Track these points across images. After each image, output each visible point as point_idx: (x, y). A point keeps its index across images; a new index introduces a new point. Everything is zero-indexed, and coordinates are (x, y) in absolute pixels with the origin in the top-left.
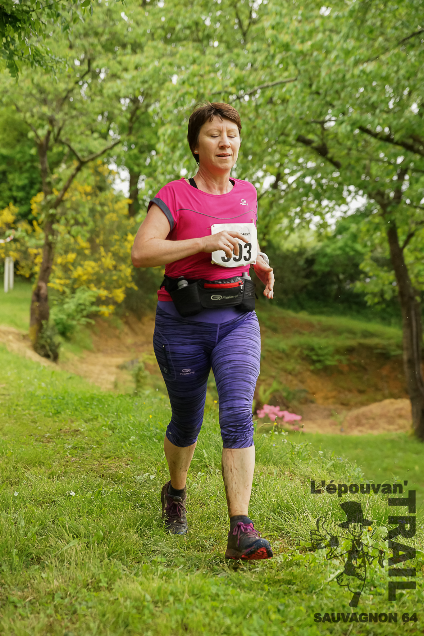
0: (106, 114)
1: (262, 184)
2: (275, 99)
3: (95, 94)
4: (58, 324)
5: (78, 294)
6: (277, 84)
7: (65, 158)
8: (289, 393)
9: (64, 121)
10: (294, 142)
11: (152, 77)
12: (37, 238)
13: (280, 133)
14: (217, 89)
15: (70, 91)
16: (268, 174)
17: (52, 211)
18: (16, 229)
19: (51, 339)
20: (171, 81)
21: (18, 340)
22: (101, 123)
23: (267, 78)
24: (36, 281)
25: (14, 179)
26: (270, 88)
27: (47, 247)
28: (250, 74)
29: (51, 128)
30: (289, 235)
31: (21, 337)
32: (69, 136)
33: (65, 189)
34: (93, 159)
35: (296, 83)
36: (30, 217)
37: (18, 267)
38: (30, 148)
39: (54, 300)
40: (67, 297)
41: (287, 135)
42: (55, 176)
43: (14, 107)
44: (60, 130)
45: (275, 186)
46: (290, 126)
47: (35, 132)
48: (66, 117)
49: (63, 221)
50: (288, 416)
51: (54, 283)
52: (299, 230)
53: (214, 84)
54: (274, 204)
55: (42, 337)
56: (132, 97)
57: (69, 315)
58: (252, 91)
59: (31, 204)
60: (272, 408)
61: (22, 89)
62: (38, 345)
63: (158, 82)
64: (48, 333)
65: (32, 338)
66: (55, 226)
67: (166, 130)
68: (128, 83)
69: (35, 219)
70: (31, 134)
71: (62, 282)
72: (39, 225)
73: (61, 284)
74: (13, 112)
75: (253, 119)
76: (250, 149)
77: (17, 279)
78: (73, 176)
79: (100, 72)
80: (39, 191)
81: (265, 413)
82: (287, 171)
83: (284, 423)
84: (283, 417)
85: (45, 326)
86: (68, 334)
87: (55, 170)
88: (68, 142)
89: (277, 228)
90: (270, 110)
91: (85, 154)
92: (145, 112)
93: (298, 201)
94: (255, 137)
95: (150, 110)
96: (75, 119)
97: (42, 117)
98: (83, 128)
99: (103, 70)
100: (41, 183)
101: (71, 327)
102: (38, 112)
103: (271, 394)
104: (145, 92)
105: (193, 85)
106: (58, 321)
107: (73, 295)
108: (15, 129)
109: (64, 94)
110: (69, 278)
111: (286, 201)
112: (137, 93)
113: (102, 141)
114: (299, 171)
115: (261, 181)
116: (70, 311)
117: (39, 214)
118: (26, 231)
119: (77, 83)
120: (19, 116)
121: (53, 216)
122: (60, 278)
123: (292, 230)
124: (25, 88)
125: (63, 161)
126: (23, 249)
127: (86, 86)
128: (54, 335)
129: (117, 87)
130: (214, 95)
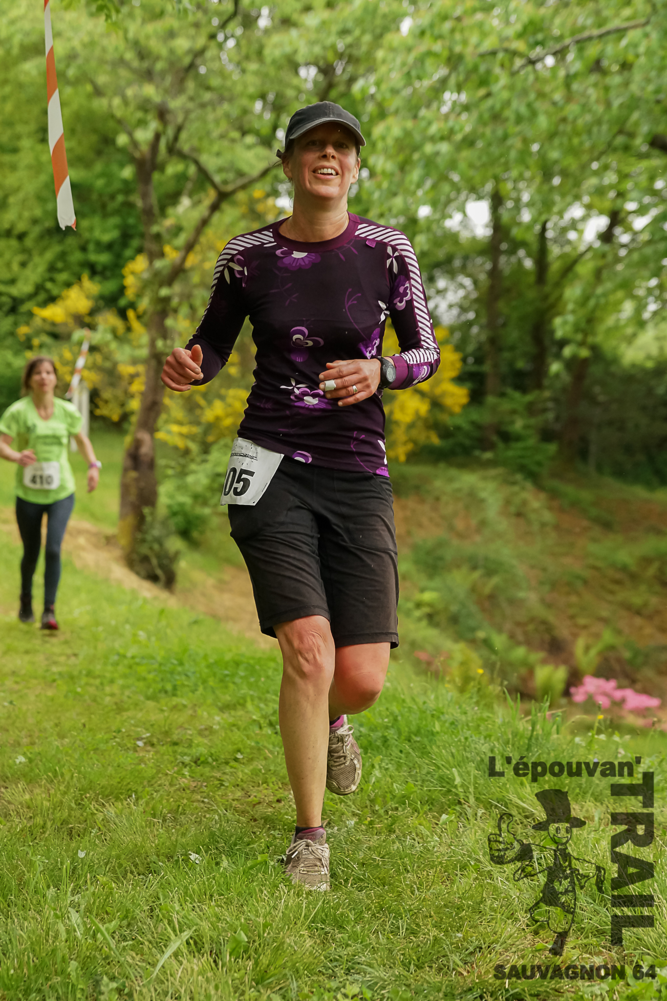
0: (271, 97)
1: (581, 232)
2: (605, 63)
3: (247, 58)
4: (174, 514)
5: (215, 455)
6: (608, 33)
7: (189, 185)
8: (636, 653)
9: (187, 113)
10: (644, 148)
11: (359, 22)
12: (135, 343)
13: (615, 129)
14: (488, 44)
15: (200, 53)
16: (594, 212)
17: (164, 292)
18: (92, 327)
19: (161, 544)
20: (398, 29)
21: (96, 546)
22: (260, 116)
23: (589, 22)
24: (132, 428)
25: (91, 229)
26: (595, 42)
27: (153, 363)
28: (556, 12)
29: (160, 128)
30: (634, 335)
31: (103, 541)
32: (195, 142)
33: (189, 247)
34: (244, 187)
35: (648, 28)
36: (122, 302)
37: (97, 401)
38: (122, 166)
39: (168, 467)
40: (193, 460)
41: (632, 135)
42: (169, 222)
43: (89, 88)
44: (179, 129)
45: (607, 237)
46: (635, 116)
47: (130, 134)
48: (190, 105)
49: (184, 310)
50: (634, 699)
51: (169, 432)
52: (656, 325)
53: (484, 35)
54: (605, 274)
55: (143, 541)
56: (321, 63)
57: (196, 497)
58: (558, 47)
59: (123, 277)
60: (600, 682)
61: (104, 50)
62: (135, 557)
63: (373, 31)
64: (156, 532)
65: (124, 541)
66: (169, 322)
67: (388, 129)
68: (313, 36)
69: (132, 305)
70: (122, 140)
71: (185, 430)
72: (139, 317)
73: (181, 435)
74: (89, 97)
75: (561, 103)
76: (556, 162)
77: (96, 425)
78: (205, 222)
79: (259, 16)
80: (140, 251)
81: (586, 693)
82: (631, 206)
83: (624, 713)
84: (623, 701)
85: (149, 519)
86: (195, 534)
87: (170, 211)
88: (195, 155)
89: (610, 321)
90: (595, 85)
91: (231, 176)
92: (347, 94)
93: (652, 265)
94: (565, 140)
95: (357, 87)
96: (209, 109)
97: (144, 106)
98: (224, 126)
99: (265, 11)
100: (142, 236)
101: (201, 521)
102: (135, 96)
103: (600, 653)
104: (348, 52)
105: (440, 37)
106: (176, 508)
107: (204, 457)
108: (95, 131)
109: (187, 61)
110: (197, 422)
111: (628, 266)
112: (330, 56)
113: (262, 151)
114: (655, 205)
115: (580, 226)
116: (199, 489)
117: (139, 295)
118: (114, 332)
119: (213, 37)
120: (100, 104)
121: (167, 300)
122: (180, 423)
123: (641, 324)
124: (111, 49)
125: (186, 191)
126: (108, 365)
127: (231, 43)
128: (168, 535)
129: (291, 43)
130: (482, 56)
